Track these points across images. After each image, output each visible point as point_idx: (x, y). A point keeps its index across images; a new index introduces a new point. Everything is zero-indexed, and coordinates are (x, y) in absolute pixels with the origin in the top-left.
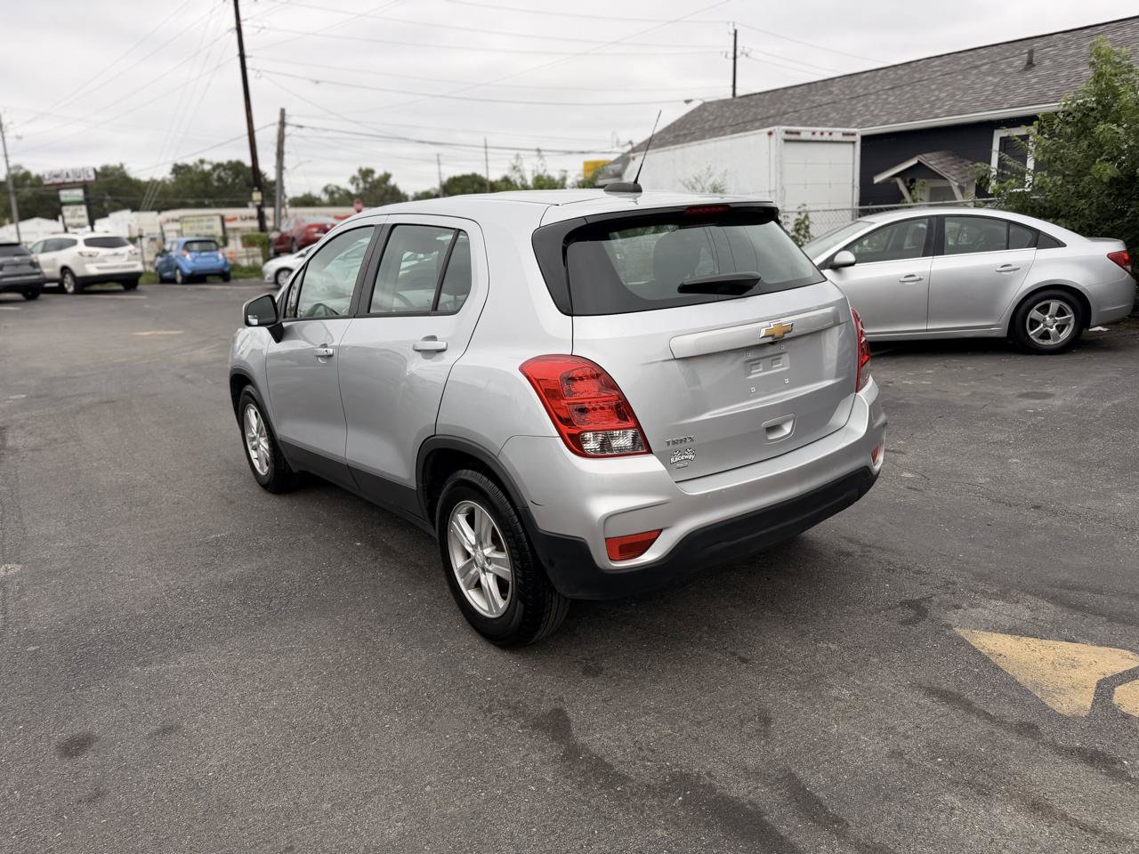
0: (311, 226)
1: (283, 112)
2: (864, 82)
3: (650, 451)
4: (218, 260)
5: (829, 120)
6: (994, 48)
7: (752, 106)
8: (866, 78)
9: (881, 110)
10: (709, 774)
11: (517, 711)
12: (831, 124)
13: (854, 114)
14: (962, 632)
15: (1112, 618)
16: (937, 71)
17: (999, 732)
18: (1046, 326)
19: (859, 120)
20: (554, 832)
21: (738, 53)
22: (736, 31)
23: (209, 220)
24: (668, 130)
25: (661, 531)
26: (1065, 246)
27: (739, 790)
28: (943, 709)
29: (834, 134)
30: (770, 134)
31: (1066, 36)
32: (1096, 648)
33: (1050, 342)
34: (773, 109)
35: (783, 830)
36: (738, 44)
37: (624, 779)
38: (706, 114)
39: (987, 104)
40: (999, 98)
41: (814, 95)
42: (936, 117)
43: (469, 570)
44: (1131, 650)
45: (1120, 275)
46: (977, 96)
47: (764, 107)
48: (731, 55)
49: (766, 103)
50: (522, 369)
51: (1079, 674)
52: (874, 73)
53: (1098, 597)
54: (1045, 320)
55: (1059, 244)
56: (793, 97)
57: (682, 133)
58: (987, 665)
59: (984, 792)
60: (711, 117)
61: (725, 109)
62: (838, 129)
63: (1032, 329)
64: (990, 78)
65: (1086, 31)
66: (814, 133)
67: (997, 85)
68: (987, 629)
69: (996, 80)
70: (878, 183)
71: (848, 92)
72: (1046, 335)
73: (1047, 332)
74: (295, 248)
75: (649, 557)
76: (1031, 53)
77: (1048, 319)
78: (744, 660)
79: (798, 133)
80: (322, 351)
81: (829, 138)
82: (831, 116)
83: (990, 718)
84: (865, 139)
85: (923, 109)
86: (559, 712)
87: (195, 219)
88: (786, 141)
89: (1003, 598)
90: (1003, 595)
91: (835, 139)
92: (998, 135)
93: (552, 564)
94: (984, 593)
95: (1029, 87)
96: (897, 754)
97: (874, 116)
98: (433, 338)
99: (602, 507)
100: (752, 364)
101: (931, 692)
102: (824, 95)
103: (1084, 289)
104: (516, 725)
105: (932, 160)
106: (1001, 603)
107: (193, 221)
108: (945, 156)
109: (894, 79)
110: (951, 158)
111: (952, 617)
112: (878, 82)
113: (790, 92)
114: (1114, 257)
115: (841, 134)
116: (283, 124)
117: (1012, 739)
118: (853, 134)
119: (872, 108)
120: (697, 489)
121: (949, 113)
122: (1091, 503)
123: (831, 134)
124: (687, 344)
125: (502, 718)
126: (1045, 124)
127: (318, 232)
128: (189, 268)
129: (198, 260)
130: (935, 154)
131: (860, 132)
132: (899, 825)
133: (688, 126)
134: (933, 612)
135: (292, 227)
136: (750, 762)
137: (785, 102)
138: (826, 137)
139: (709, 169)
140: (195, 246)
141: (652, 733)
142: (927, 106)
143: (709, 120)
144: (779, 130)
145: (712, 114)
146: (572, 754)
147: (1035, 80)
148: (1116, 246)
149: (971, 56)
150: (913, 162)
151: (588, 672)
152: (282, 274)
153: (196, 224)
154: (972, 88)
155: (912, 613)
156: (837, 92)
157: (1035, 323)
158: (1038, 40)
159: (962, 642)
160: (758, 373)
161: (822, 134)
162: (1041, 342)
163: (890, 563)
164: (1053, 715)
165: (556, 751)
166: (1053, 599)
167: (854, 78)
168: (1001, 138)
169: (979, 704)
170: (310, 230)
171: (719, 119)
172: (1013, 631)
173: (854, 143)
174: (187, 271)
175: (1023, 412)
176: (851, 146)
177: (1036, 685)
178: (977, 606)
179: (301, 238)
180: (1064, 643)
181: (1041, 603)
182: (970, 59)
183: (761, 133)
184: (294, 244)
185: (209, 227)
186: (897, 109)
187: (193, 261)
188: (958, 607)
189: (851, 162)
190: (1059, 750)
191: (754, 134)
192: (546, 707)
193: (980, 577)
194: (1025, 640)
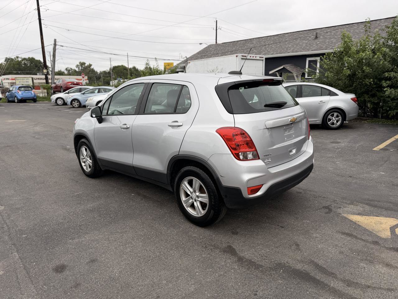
0: (68, 83)
1: (55, 41)
2: (264, 40)
3: (259, 159)
4: (32, 94)
5: (253, 52)
6: (305, 31)
7: (227, 47)
8: (264, 39)
9: (270, 50)
10: (287, 262)
11: (216, 247)
12: (254, 54)
13: (262, 51)
14: (345, 215)
15: (386, 209)
16: (287, 38)
17: (368, 244)
18: (333, 121)
19: (264, 53)
20: (246, 284)
21: (218, 28)
22: (217, 21)
23: (27, 79)
24: (198, 53)
25: (263, 185)
26: (338, 95)
27: (299, 266)
28: (349, 238)
29: (257, 57)
30: (237, 56)
31: (327, 29)
32: (385, 218)
33: (334, 126)
34: (234, 48)
35: (318, 278)
36: (217, 25)
37: (261, 266)
38: (211, 49)
39: (304, 49)
40: (308, 48)
41: (248, 44)
42: (289, 53)
43: (189, 201)
44: (395, 218)
45: (354, 105)
46: (301, 47)
47: (231, 47)
48: (215, 29)
49: (231, 46)
50: (217, 131)
51: (384, 226)
52: (267, 37)
53: (380, 203)
54: (333, 119)
55: (336, 95)
56: (240, 44)
57: (203, 55)
58: (355, 225)
59: (371, 262)
60: (213, 50)
61: (217, 47)
62: (258, 56)
63: (329, 122)
64: (304, 41)
65: (332, 28)
66: (251, 57)
67: (307, 43)
68: (351, 214)
69: (307, 42)
70: (270, 74)
71: (259, 43)
72: (333, 124)
73: (333, 123)
74: (62, 90)
75: (259, 193)
76: (317, 34)
77: (334, 118)
78: (282, 227)
79: (246, 56)
80: (125, 126)
81: (255, 58)
82: (254, 51)
83: (364, 241)
84: (266, 59)
85: (285, 50)
86: (230, 247)
87: (21, 78)
88: (242, 59)
89: (353, 204)
90: (352, 203)
91: (257, 59)
92: (308, 59)
93: (226, 196)
94: (346, 203)
95: (317, 45)
96: (341, 253)
97: (268, 52)
98: (177, 122)
99: (246, 177)
100: (285, 130)
101: (343, 233)
102: (250, 44)
103: (344, 109)
104: (217, 251)
105: (288, 67)
106: (352, 206)
107: (21, 79)
108: (292, 66)
109: (273, 40)
110: (293, 66)
111: (340, 211)
112: (268, 41)
113: (239, 42)
114: (352, 99)
115: (259, 57)
116: (55, 45)
117: (372, 246)
118: (263, 57)
119: (267, 49)
120: (273, 170)
121: (293, 52)
122: (365, 175)
123: (256, 57)
124: (270, 123)
125: (211, 249)
126: (327, 57)
127: (71, 85)
128: (20, 97)
129: (24, 94)
130: (288, 65)
131: (265, 56)
132: (351, 274)
133: (205, 52)
134: (334, 210)
135: (61, 82)
136: (299, 258)
137: (238, 46)
138: (254, 58)
139: (217, 67)
140: (23, 89)
141: (263, 251)
142: (285, 49)
143: (212, 51)
144: (240, 55)
145: (213, 49)
146: (241, 260)
147: (318, 43)
148: (353, 96)
149: (297, 34)
150: (282, 67)
151: (233, 233)
152: (58, 100)
153: (22, 81)
154: (299, 44)
155: (327, 210)
156: (255, 43)
157: (330, 120)
158: (318, 30)
159: (346, 218)
160: (287, 133)
161: (253, 57)
162: (331, 126)
163: (314, 195)
164: (381, 238)
165: (236, 259)
166: (367, 204)
167: (260, 39)
168: (309, 61)
169: (359, 236)
170: (68, 84)
171: (216, 51)
172: (359, 214)
173: (263, 60)
174: (19, 98)
175: (334, 147)
176: (262, 61)
177: (373, 230)
178: (346, 207)
179: (65, 87)
180: (376, 217)
181: (364, 205)
182: (297, 35)
183: (234, 56)
184: (62, 89)
185: (27, 82)
186: (276, 50)
187: (22, 94)
188: (340, 208)
189: (262, 66)
190: (387, 248)
191: (231, 56)
192: (224, 245)
193: (344, 198)
194: (364, 217)
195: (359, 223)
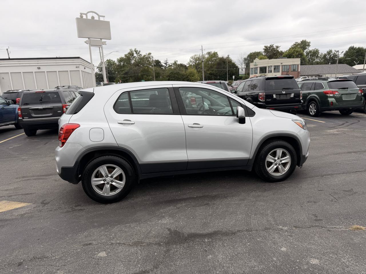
68: (24, 207)
90: (22, 215)
94: (28, 213)
101: (30, 194)
111: (34, 205)
134: (39, 204)
155: (45, 202)
169: (20, 196)
172: (17, 209)
177: (9, 202)
178: (28, 210)
181: (11, 218)
194: (13, 208)
195: (19, 203)
